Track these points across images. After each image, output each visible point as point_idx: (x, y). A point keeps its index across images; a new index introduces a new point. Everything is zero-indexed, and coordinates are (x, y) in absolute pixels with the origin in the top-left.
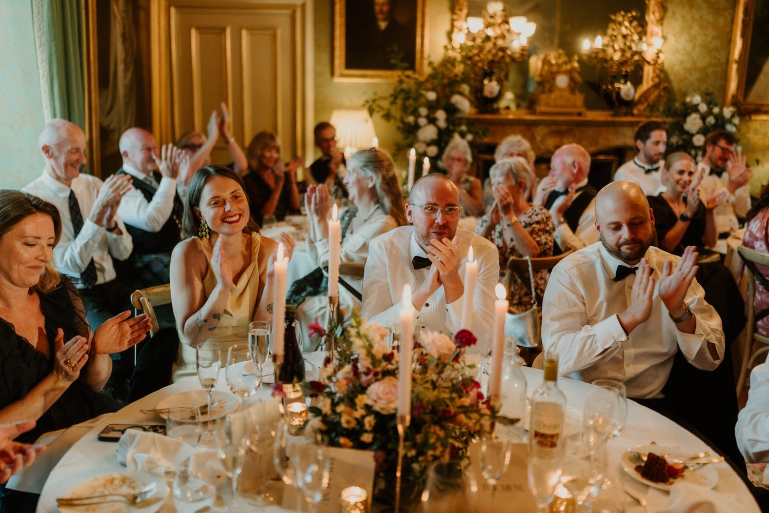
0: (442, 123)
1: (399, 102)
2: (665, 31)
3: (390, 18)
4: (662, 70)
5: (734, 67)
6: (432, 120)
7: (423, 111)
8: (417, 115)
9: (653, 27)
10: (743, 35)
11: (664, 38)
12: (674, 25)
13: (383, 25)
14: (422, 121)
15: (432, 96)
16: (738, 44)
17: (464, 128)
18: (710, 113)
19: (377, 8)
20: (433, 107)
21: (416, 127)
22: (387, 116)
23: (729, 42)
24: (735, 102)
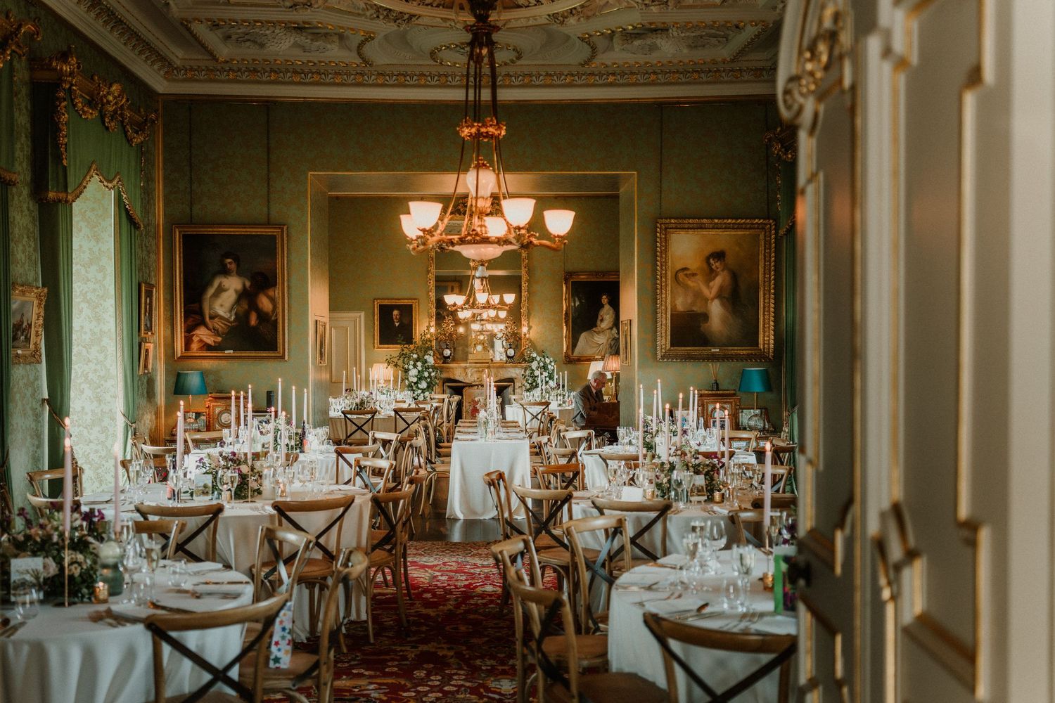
0: (420, 368)
1: (402, 359)
2: (531, 324)
3: (400, 320)
4: (531, 341)
5: (564, 340)
6: (415, 366)
7: (412, 362)
8: (408, 364)
9: (524, 322)
10: (566, 325)
11: (530, 328)
12: (534, 322)
13: (397, 324)
14: (411, 367)
15: (415, 356)
16: (565, 328)
17: (431, 370)
19: (394, 317)
20: (417, 360)
21: (409, 370)
22: (396, 365)
23: (562, 328)
24: (567, 356)
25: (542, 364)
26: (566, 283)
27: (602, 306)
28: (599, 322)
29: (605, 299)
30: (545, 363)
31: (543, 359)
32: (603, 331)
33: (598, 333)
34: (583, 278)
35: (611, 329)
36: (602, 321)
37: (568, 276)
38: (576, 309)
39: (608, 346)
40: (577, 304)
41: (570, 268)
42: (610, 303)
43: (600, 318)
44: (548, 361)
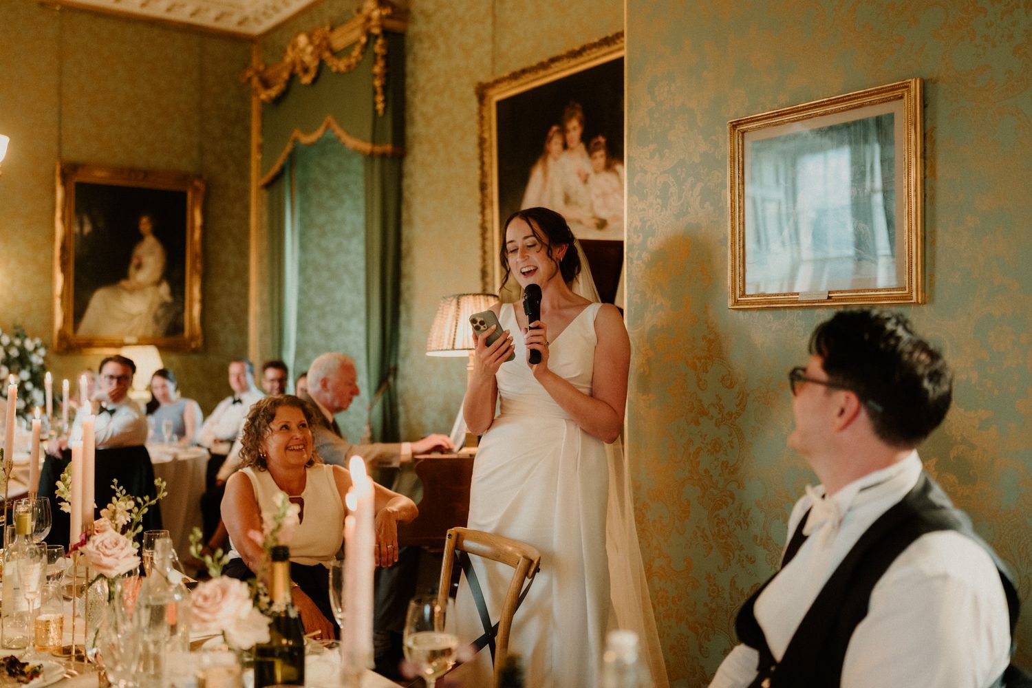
5: (58, 302)
10: (64, 270)
16: (59, 279)
18: (11, 344)
23: (51, 278)
24: (63, 336)
25: (14, 353)
26: (64, 183)
27: (139, 238)
28: (132, 270)
29: (145, 224)
30: (22, 350)
31: (17, 342)
32: (139, 288)
33: (132, 291)
34: (99, 176)
35: (158, 283)
36: (139, 266)
37: (69, 171)
38: (83, 240)
39: (150, 319)
40: (87, 228)
41: (71, 155)
42: (158, 233)
43: (135, 262)
44: (29, 345)
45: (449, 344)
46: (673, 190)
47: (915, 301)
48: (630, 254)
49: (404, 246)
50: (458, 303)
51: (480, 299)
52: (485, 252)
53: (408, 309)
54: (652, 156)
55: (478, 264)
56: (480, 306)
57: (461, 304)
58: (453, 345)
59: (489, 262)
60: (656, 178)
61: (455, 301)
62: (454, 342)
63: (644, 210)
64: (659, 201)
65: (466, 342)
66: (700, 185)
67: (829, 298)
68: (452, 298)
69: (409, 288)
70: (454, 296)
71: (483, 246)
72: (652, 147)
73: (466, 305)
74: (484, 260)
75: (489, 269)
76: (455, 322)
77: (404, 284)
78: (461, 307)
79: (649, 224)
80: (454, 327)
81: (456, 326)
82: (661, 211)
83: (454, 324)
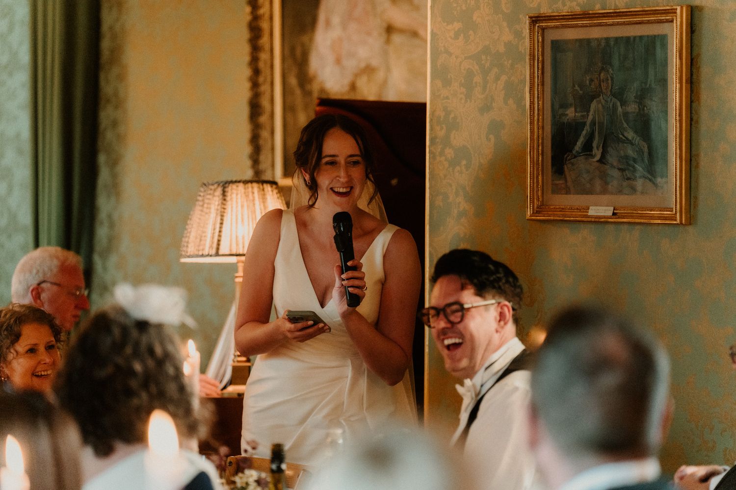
45: (211, 247)
46: (478, 79)
47: (678, 222)
48: (432, 149)
49: (106, 44)
50: (224, 194)
51: (252, 188)
52: (256, 72)
53: (114, 163)
54: (456, 37)
55: (244, 92)
56: (254, 197)
57: (229, 194)
58: (218, 249)
59: (264, 88)
60: (461, 63)
61: (219, 191)
62: (218, 245)
63: (447, 98)
64: (463, 90)
65: (234, 245)
66: (504, 78)
67: (614, 214)
68: (216, 186)
69: (115, 124)
70: (218, 184)
71: (254, 61)
72: (457, 25)
73: (234, 196)
74: (255, 84)
75: (265, 102)
76: (219, 218)
77: (106, 115)
78: (228, 198)
79: (452, 115)
80: (218, 226)
81: (221, 224)
82: (466, 101)
83: (219, 221)
